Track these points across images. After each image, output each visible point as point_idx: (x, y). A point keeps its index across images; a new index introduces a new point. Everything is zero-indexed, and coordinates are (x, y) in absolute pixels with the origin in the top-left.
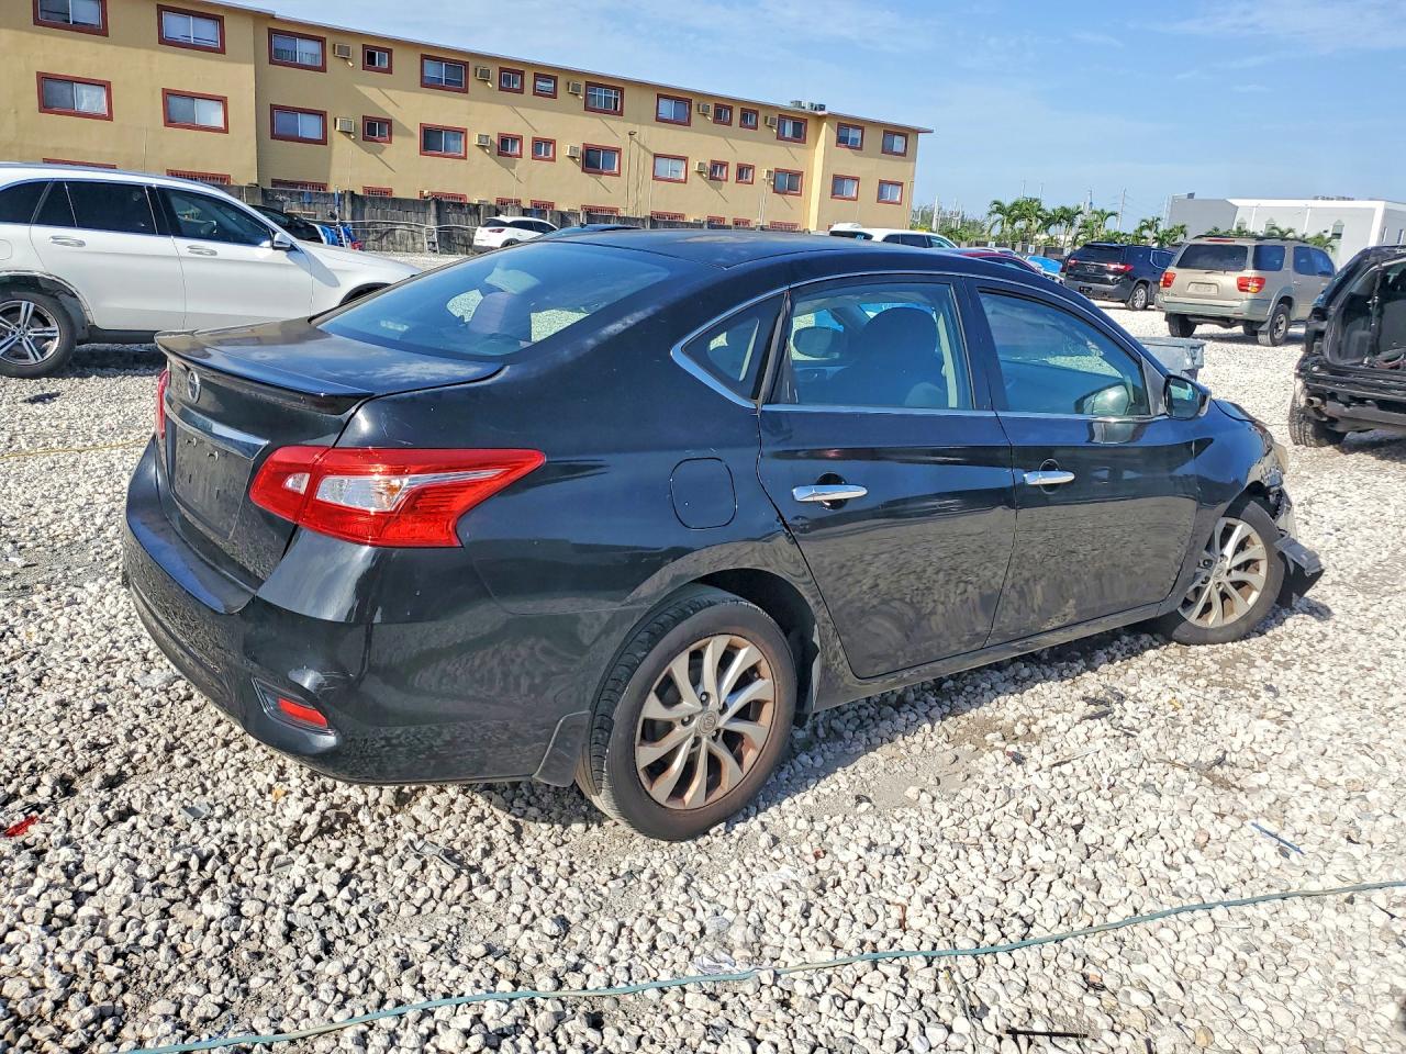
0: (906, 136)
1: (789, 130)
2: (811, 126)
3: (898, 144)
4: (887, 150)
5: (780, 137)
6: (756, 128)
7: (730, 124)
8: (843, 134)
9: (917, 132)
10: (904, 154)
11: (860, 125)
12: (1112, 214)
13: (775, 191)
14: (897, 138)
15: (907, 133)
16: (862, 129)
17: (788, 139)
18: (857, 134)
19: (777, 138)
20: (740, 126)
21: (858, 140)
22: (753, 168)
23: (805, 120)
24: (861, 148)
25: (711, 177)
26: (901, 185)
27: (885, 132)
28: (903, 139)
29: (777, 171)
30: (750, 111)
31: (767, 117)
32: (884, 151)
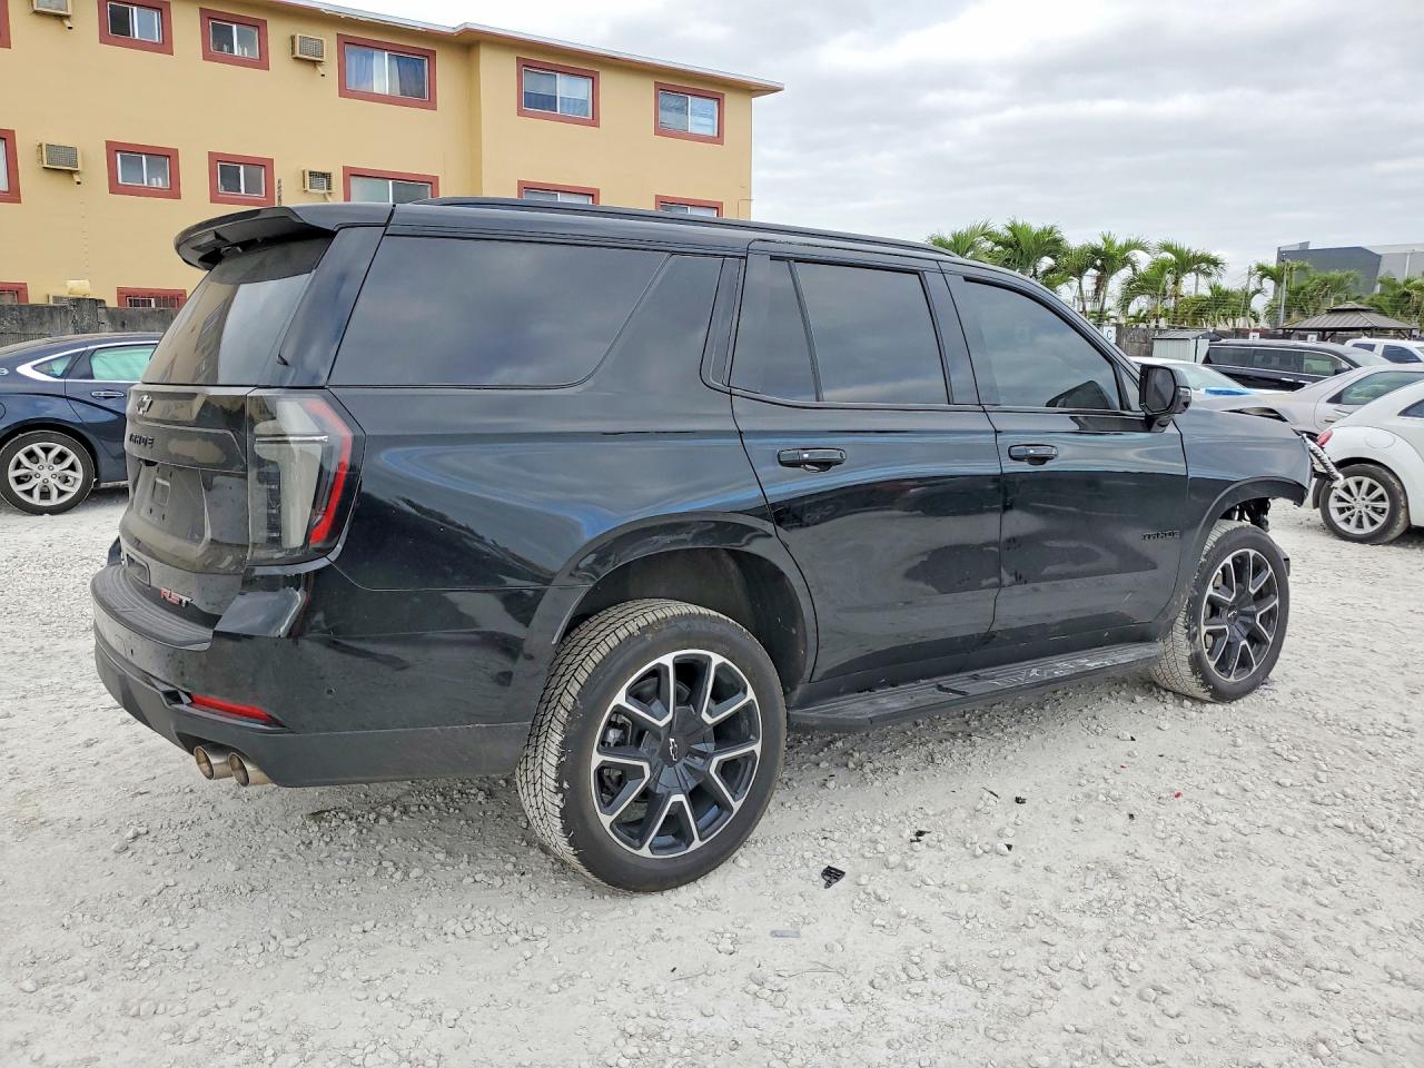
0: (719, 98)
1: (382, 74)
2: (446, 71)
3: (700, 117)
4: (670, 128)
6: (262, 63)
8: (537, 83)
9: (750, 90)
10: (718, 138)
11: (588, 67)
14: (696, 105)
15: (721, 91)
16: (593, 77)
17: (380, 98)
18: (583, 90)
19: (344, 91)
20: (207, 56)
21: (584, 102)
22: (265, 165)
23: (430, 55)
24: (594, 121)
25: (115, 188)
26: (718, 207)
27: (659, 86)
28: (711, 105)
29: (349, 173)
30: (236, 20)
31: (293, 38)
32: (660, 130)
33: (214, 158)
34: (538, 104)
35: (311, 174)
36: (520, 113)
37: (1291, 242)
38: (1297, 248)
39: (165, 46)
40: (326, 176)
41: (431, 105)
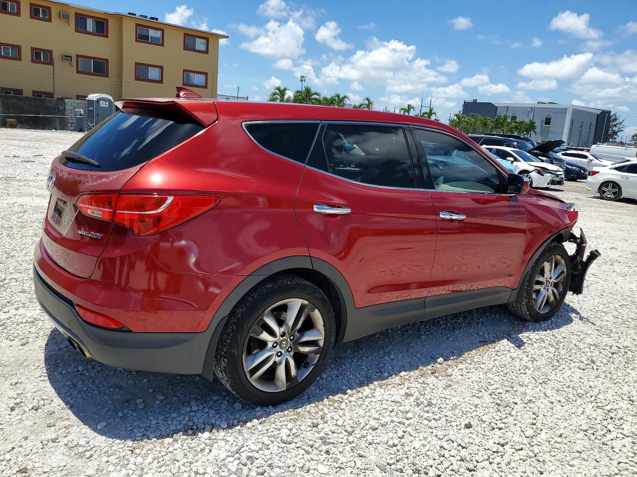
0: (207, 39)
1: (90, 25)
3: (200, 44)
4: (189, 47)
5: (80, 30)
6: (50, 20)
7: (18, 14)
8: (142, 31)
9: (218, 37)
10: (206, 52)
11: (161, 27)
13: (78, 72)
14: (198, 41)
15: (207, 37)
16: (162, 30)
17: (89, 33)
18: (158, 34)
19: (77, 31)
20: (31, 17)
21: (159, 38)
22: (51, 52)
23: (108, 20)
24: (162, 45)
26: (206, 74)
27: (185, 35)
28: (204, 41)
29: (78, 56)
30: (41, 6)
31: (60, 13)
32: (185, 48)
33: (33, 49)
34: (142, 38)
35: (65, 56)
36: (136, 41)
38: (472, 101)
40: (71, 57)
41: (107, 36)
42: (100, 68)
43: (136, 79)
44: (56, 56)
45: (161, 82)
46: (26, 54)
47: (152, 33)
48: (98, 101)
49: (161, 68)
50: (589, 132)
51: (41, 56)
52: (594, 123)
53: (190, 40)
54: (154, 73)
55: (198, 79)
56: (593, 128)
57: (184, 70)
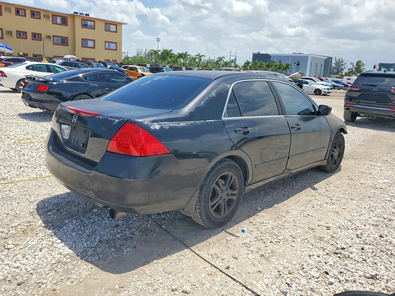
0: (116, 25)
1: (59, 20)
3: (113, 28)
4: (107, 30)
5: (54, 23)
6: (40, 18)
8: (85, 23)
9: (121, 24)
10: (116, 32)
11: (93, 20)
12: (203, 56)
13: (54, 44)
14: (112, 26)
16: (94, 22)
17: (59, 24)
18: (92, 23)
19: (53, 23)
20: (31, 17)
21: (93, 26)
22: (41, 34)
23: (67, 17)
24: (94, 29)
25: (17, 37)
26: (116, 43)
27: (105, 23)
28: (115, 26)
29: (54, 36)
30: (36, 12)
31: (45, 15)
32: (106, 30)
33: (32, 33)
34: (85, 26)
35: (48, 36)
36: (82, 27)
37: (256, 52)
38: (257, 53)
39: (25, 16)
40: (50, 36)
41: (67, 25)
42: (64, 41)
43: (82, 47)
44: (43, 36)
45: (94, 48)
46: (29, 36)
47: (89, 23)
48: (70, 59)
49: (94, 41)
50: (321, 69)
51: (36, 36)
52: (323, 64)
53: (108, 26)
54: (90, 44)
55: (113, 46)
56: (323, 67)
57: (106, 42)
